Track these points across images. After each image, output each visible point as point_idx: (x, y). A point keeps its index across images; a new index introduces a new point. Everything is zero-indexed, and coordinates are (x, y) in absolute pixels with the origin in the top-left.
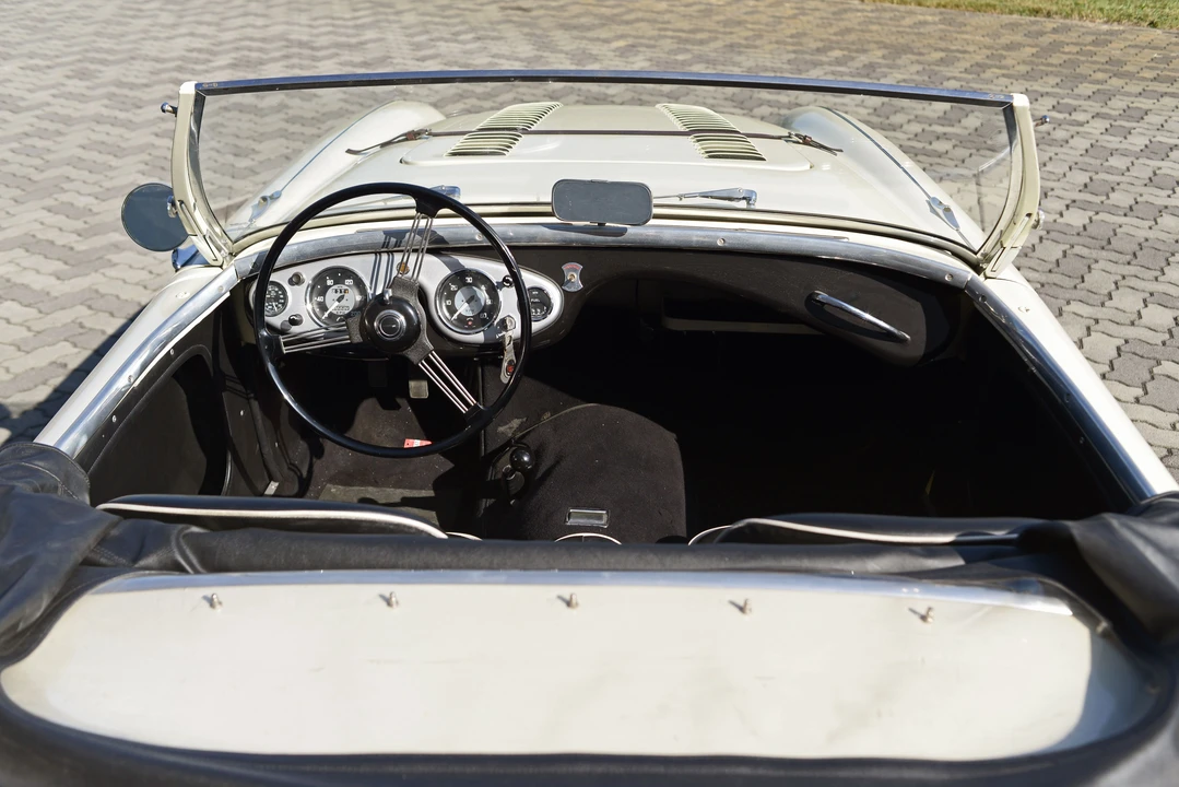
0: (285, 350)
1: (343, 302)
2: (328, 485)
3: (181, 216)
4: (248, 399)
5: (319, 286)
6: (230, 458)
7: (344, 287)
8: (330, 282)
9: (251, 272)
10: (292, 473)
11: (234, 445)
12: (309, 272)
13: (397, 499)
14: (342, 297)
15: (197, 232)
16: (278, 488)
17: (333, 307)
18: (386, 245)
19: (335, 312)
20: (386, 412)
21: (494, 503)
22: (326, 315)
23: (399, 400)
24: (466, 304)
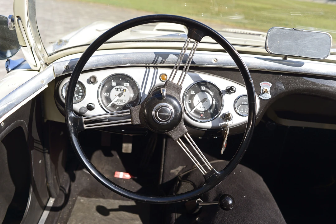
0: (86, 127)
1: (122, 97)
2: (79, 197)
3: (17, 30)
4: (44, 153)
5: (107, 86)
6: (31, 190)
7: (123, 87)
8: (114, 84)
9: (64, 72)
10: (61, 192)
11: (34, 182)
12: (101, 76)
13: (116, 207)
14: (122, 94)
15: (28, 45)
16: (55, 202)
17: (115, 100)
18: (155, 61)
19: (116, 103)
20: (106, 158)
21: (180, 216)
22: (110, 105)
23: (114, 153)
24: (201, 103)
